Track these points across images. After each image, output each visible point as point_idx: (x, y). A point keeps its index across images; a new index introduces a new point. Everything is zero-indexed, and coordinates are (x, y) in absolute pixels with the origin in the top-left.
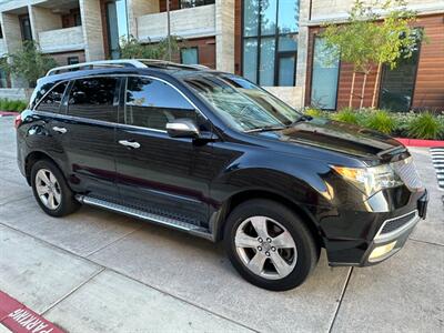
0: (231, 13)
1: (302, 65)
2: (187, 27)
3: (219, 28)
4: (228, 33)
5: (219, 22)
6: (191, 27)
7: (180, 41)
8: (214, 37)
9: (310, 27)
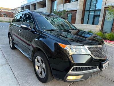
0: (82, 4)
1: (101, 19)
2: (70, 8)
3: (78, 8)
4: (81, 9)
5: (78, 6)
6: (71, 7)
7: (67, 11)
8: (76, 10)
9: (105, 8)
